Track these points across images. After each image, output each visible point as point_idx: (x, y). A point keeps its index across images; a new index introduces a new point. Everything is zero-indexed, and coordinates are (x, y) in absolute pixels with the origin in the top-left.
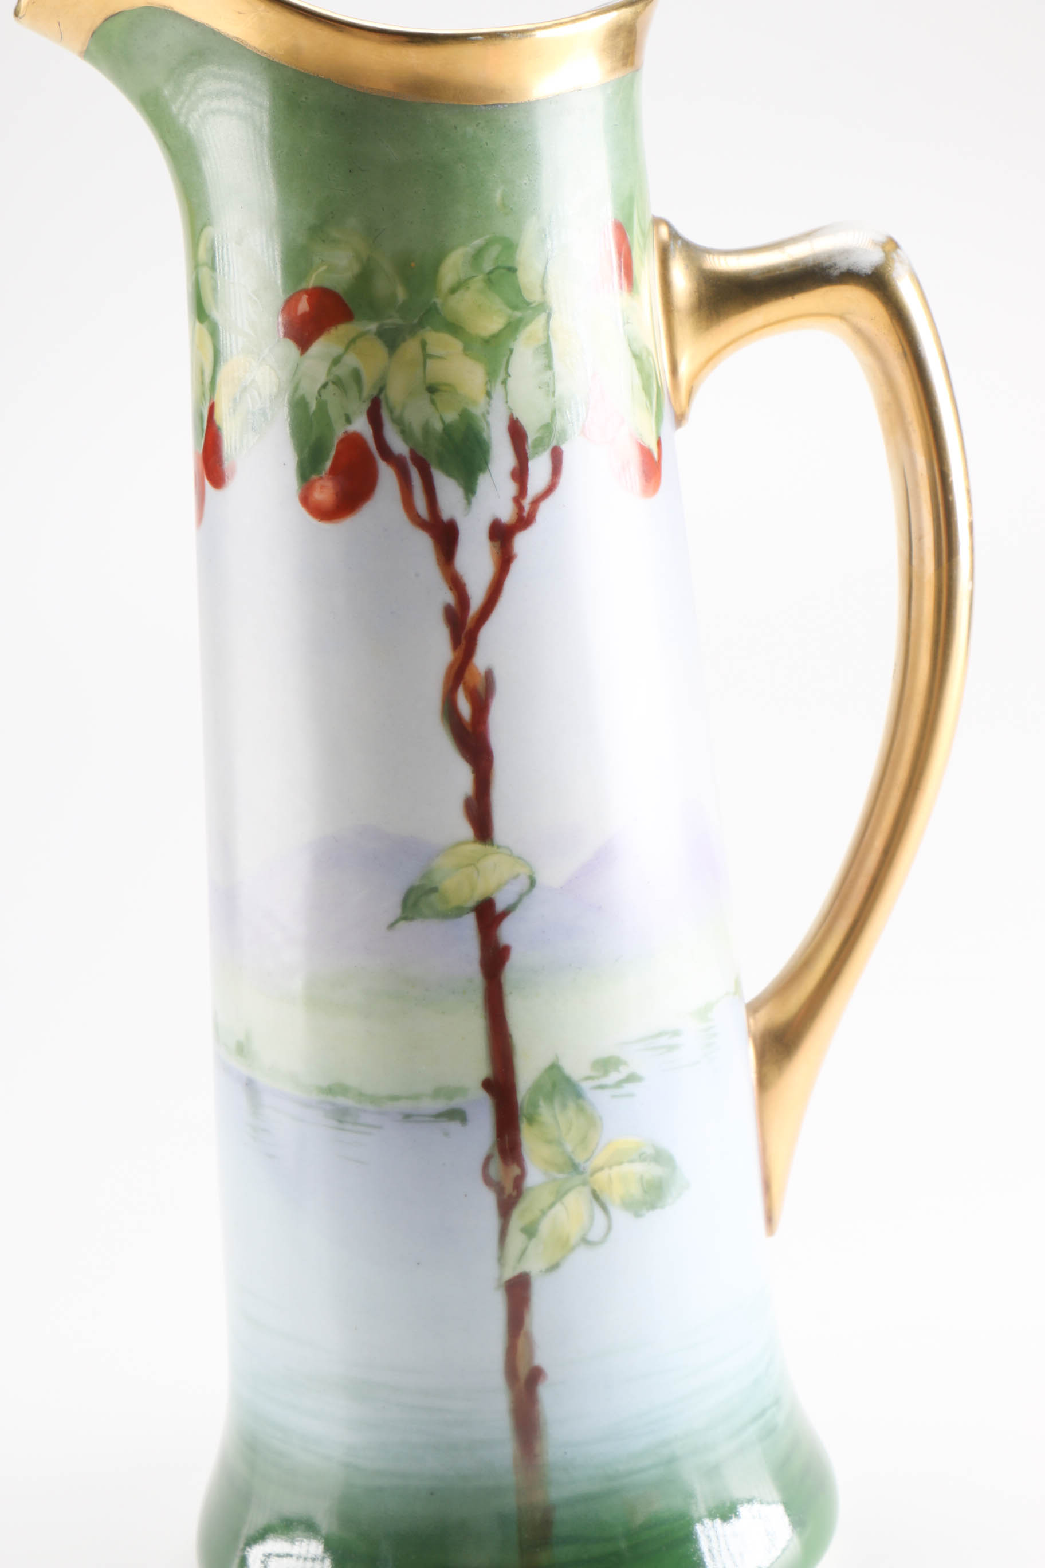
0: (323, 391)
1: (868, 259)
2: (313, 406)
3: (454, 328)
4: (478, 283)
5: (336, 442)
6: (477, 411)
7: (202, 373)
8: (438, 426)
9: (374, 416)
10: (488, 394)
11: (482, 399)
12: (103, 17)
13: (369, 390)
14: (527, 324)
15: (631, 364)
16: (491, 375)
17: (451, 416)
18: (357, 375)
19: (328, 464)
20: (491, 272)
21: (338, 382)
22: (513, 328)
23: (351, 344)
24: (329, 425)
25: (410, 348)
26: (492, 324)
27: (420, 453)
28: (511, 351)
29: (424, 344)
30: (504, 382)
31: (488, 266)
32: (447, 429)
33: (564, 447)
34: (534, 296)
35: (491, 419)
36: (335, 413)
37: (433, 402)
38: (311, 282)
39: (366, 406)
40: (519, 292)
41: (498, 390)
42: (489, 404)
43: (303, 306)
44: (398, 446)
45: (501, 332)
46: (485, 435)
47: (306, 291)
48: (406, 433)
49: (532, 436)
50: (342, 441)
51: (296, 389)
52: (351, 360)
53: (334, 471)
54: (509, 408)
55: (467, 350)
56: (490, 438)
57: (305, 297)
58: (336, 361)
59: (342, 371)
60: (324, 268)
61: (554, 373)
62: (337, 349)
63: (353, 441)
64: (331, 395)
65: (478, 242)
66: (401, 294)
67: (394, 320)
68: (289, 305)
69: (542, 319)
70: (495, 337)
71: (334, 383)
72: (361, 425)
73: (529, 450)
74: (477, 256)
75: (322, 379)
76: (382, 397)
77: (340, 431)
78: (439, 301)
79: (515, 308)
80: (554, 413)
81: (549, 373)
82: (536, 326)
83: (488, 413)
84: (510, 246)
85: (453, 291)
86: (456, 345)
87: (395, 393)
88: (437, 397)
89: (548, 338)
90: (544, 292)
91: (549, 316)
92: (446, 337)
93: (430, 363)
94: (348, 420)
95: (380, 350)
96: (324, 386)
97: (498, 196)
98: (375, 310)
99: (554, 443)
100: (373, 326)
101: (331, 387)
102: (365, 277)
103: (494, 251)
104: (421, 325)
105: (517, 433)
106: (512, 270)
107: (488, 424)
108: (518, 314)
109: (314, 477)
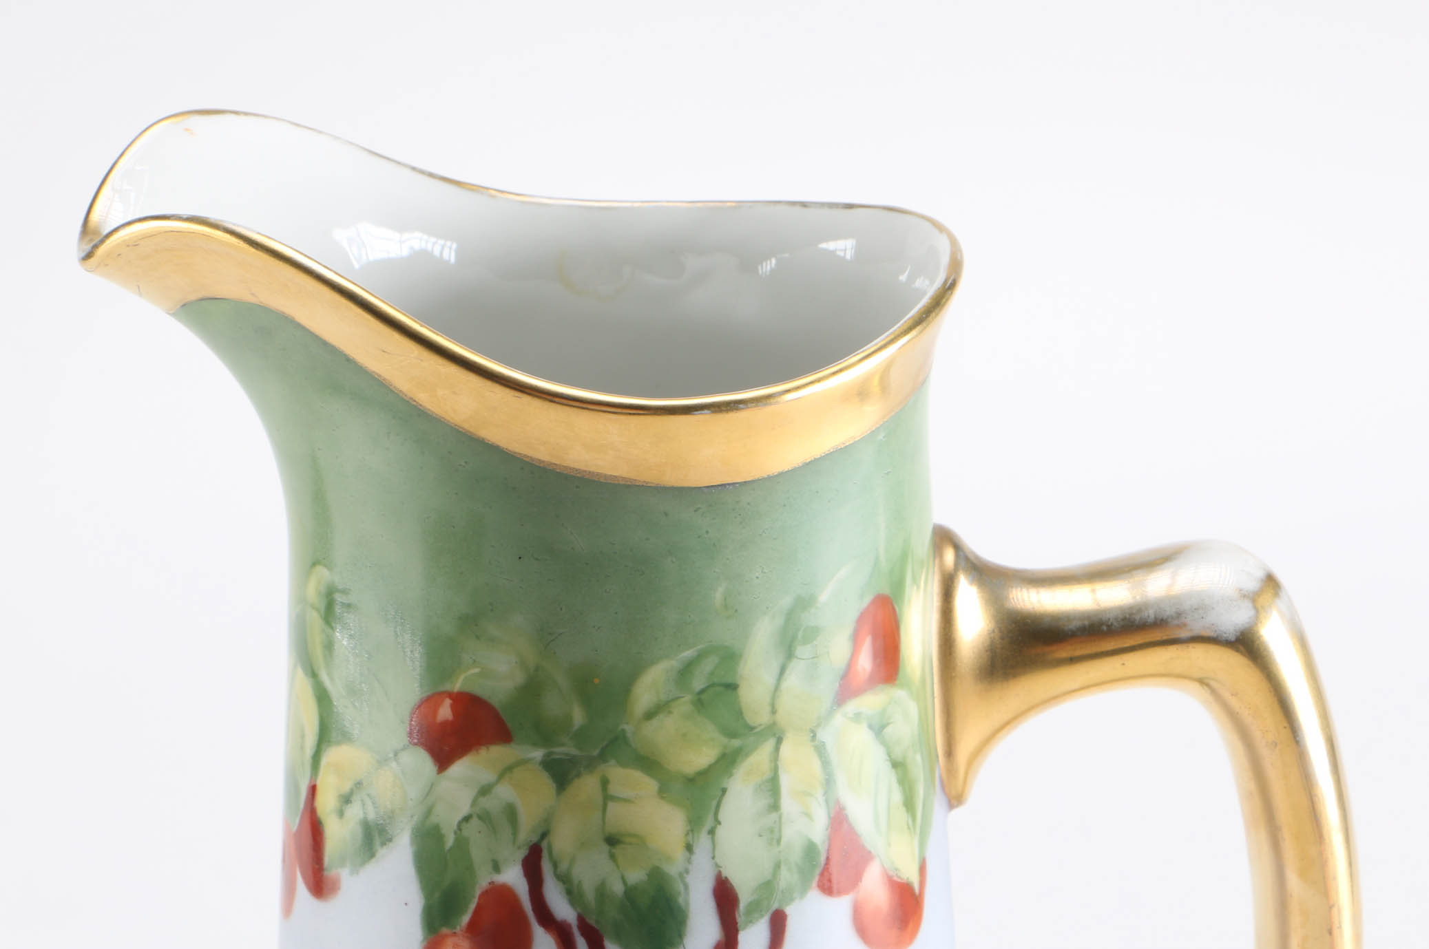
0: (464, 825)
1: (1232, 619)
2: (450, 841)
3: (648, 763)
4: (684, 705)
5: (478, 892)
6: (672, 870)
7: (303, 736)
8: (618, 888)
9: (532, 866)
10: (689, 848)
11: (679, 854)
13: (526, 834)
14: (747, 755)
15: (889, 778)
16: (694, 823)
17: (636, 876)
18: (511, 813)
19: (466, 919)
20: (702, 691)
21: (485, 817)
22: (728, 761)
23: (506, 771)
24: (470, 868)
25: (587, 786)
26: (700, 758)
27: (591, 921)
28: (724, 791)
29: (605, 783)
30: (712, 832)
31: (698, 683)
32: (631, 893)
33: (790, 910)
34: (758, 715)
35: (689, 879)
36: (478, 853)
37: (612, 857)
38: (458, 685)
39: (522, 853)
40: (739, 714)
41: (703, 842)
42: (689, 861)
43: (445, 712)
44: (563, 909)
45: (711, 767)
46: (681, 900)
47: (450, 695)
48: (573, 894)
49: (744, 898)
50: (485, 894)
51: (429, 812)
52: (505, 792)
53: (473, 927)
54: (717, 865)
55: (663, 792)
56: (687, 903)
57: (448, 702)
58: (485, 791)
59: (491, 804)
60: (476, 670)
61: (780, 818)
62: (488, 776)
63: (500, 896)
64: (473, 830)
65: (688, 654)
66: (578, 717)
67: (566, 749)
68: (429, 702)
69: (769, 746)
70: (704, 774)
71: (480, 817)
72: (513, 877)
73: (741, 918)
74: (686, 671)
75: (465, 810)
76: (544, 845)
77: (484, 879)
78: (628, 728)
79: (732, 735)
80: (777, 866)
81: (774, 816)
82: (760, 758)
83: (687, 871)
84: (730, 657)
85: (650, 715)
86: (643, 785)
87: (562, 842)
88: (618, 851)
89: (775, 770)
90: (774, 711)
91: (779, 741)
92: (637, 775)
93: (612, 807)
94: (497, 868)
95: (545, 784)
96: (467, 819)
97: (718, 595)
98: (544, 733)
99: (775, 906)
100: (538, 754)
101: (475, 821)
102: (532, 689)
103: (708, 665)
104: (603, 757)
105: (725, 897)
106: (732, 687)
107: (686, 887)
108: (736, 743)
109: (445, 930)
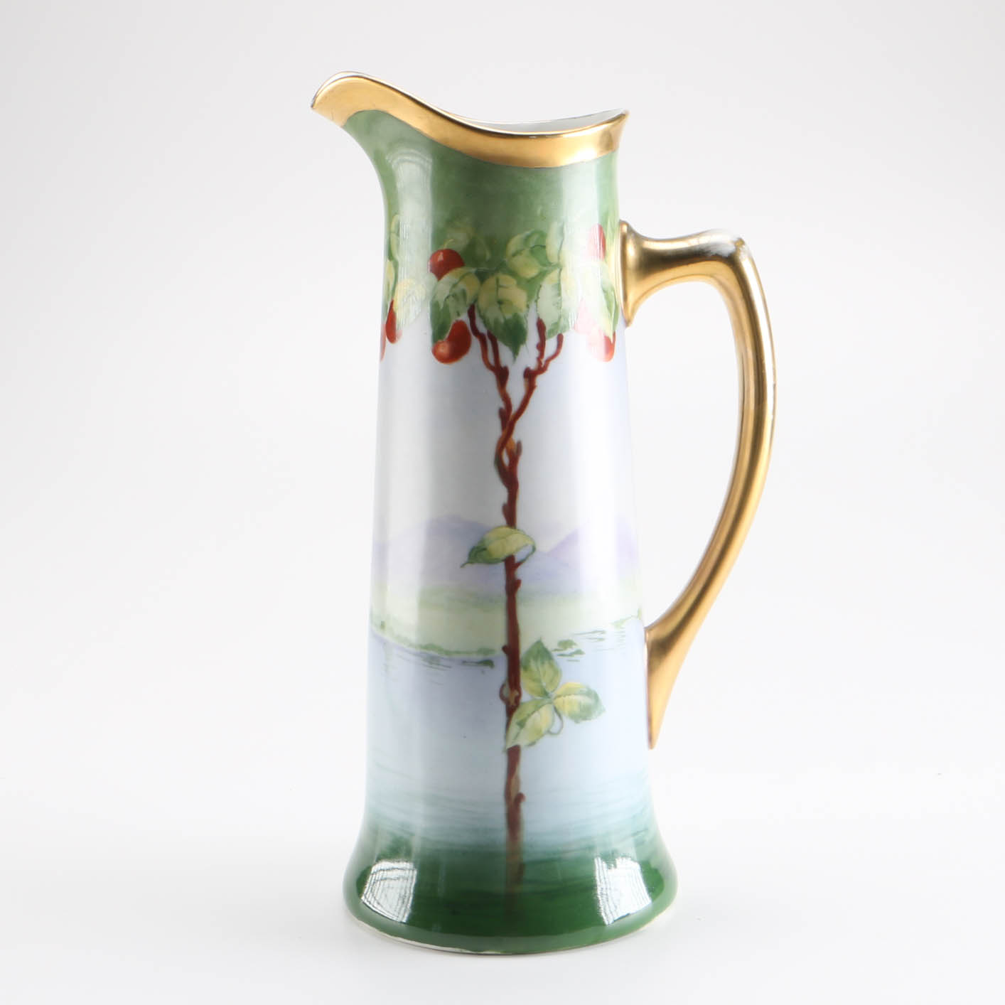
0: (447, 299)
1: (728, 249)
2: (442, 307)
3: (513, 274)
4: (526, 252)
5: (452, 325)
6: (522, 314)
7: (388, 285)
8: (502, 321)
9: (471, 314)
10: (528, 306)
11: (524, 309)
12: (355, 112)
13: (469, 301)
14: (549, 273)
15: (602, 295)
16: (530, 297)
17: (509, 316)
18: (464, 293)
19: (447, 335)
20: (534, 247)
21: (454, 296)
22: (542, 275)
23: (462, 278)
24: (449, 316)
25: (491, 282)
26: (532, 272)
27: (492, 332)
28: (541, 286)
29: (497, 281)
30: (536, 301)
31: (532, 245)
32: (507, 322)
33: (564, 335)
34: (554, 260)
35: (528, 318)
36: (452, 310)
37: (500, 309)
38: (445, 247)
39: (467, 309)
40: (546, 258)
41: (533, 305)
42: (528, 311)
43: (441, 258)
44: (482, 329)
45: (537, 276)
46: (525, 326)
47: (443, 251)
48: (486, 323)
49: (548, 328)
50: (455, 325)
51: (434, 297)
52: (462, 286)
53: (450, 339)
54: (538, 315)
55: (519, 284)
56: (527, 327)
57: (442, 254)
58: (455, 285)
59: (457, 290)
60: (451, 240)
61: (561, 299)
62: (455, 280)
63: (460, 325)
64: (451, 303)
65: (528, 233)
66: (488, 255)
67: (484, 268)
68: (434, 257)
69: (557, 271)
70: (533, 278)
71: (453, 296)
72: (464, 317)
73: (547, 335)
74: (527, 239)
75: (447, 293)
76: (476, 305)
77: (454, 320)
78: (506, 260)
79: (544, 265)
80: (560, 317)
81: (559, 298)
82: (553, 275)
83: (527, 315)
84: (543, 235)
85: (514, 255)
86: (513, 282)
87: (482, 303)
88: (503, 306)
89: (559, 280)
90: (559, 258)
91: (561, 270)
92: (509, 278)
93: (501, 290)
94: (458, 315)
95: (476, 281)
96: (448, 297)
97: (539, 212)
98: (476, 262)
99: (559, 332)
100: (473, 270)
101: (451, 298)
102: (472, 245)
103: (535, 238)
104: (497, 271)
105: (541, 326)
106: (544, 247)
107: (527, 322)
108: (545, 268)
109: (440, 341)
